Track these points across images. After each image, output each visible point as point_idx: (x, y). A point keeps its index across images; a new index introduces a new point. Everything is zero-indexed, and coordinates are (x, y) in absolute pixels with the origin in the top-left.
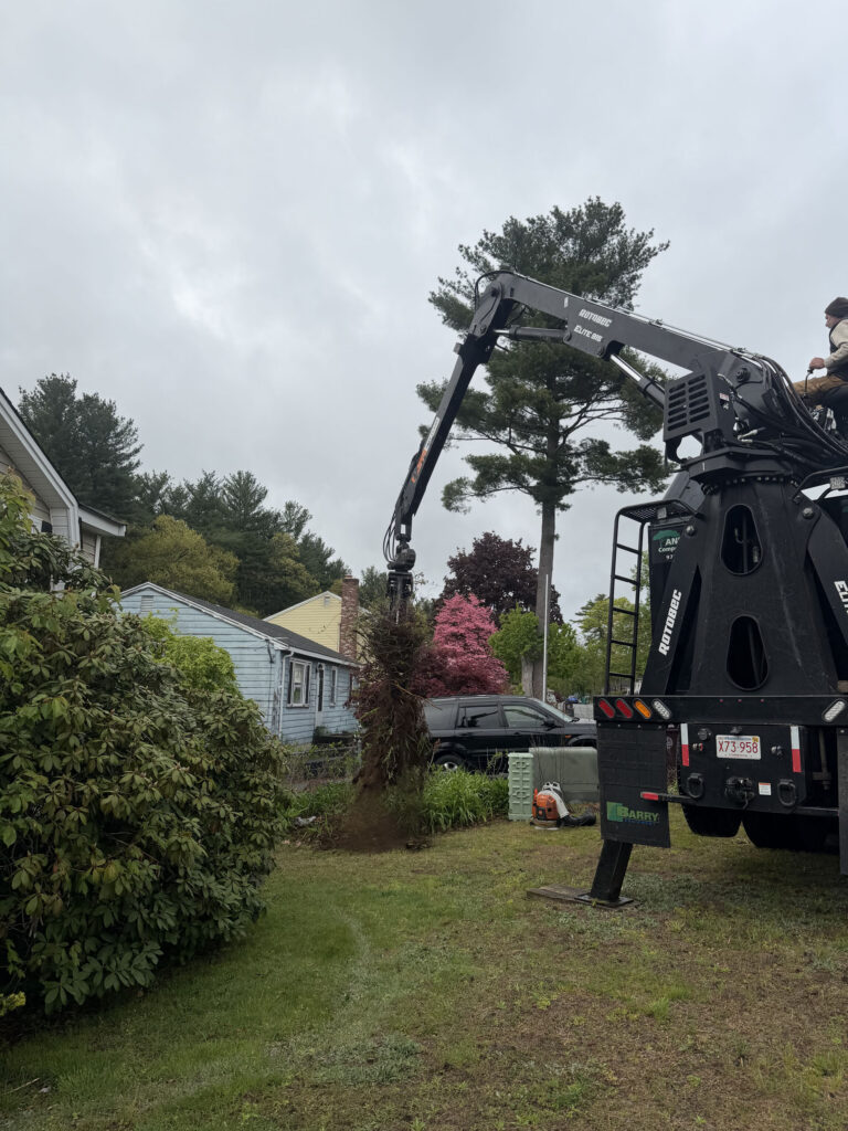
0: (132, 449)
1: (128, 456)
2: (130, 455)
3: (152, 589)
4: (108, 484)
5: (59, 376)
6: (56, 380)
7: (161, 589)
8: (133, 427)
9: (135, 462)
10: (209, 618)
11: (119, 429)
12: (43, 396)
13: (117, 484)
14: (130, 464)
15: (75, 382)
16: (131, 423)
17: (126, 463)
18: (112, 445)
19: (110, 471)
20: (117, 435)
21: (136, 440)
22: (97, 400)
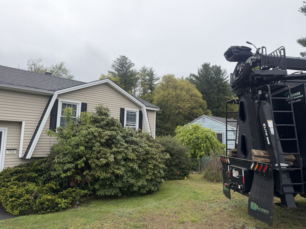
0: (226, 76)
1: (225, 79)
2: (226, 78)
3: (204, 116)
4: (221, 87)
5: (206, 63)
6: (205, 64)
7: (206, 116)
8: (226, 71)
9: (228, 80)
10: (218, 123)
11: (222, 72)
12: (203, 69)
13: (223, 87)
14: (227, 81)
15: (210, 63)
16: (225, 70)
17: (225, 81)
18: (221, 77)
19: (221, 84)
20: (222, 74)
21: (227, 74)
22: (216, 66)
